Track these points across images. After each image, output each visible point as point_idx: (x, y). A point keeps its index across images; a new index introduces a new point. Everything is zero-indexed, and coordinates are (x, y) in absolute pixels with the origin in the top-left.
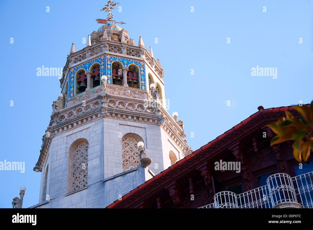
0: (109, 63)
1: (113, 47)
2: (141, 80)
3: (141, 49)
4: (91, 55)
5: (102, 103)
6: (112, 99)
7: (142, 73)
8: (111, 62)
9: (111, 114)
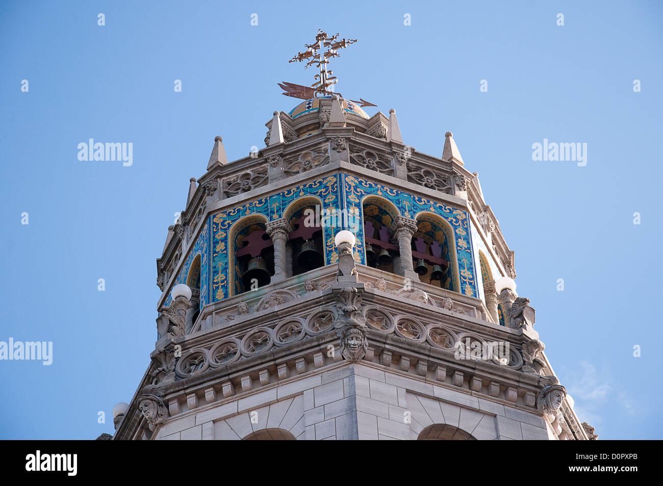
0: (353, 198)
1: (363, 154)
2: (461, 266)
3: (455, 169)
4: (288, 173)
5: (347, 313)
6: (378, 307)
7: (462, 243)
8: (359, 197)
9: (379, 353)
